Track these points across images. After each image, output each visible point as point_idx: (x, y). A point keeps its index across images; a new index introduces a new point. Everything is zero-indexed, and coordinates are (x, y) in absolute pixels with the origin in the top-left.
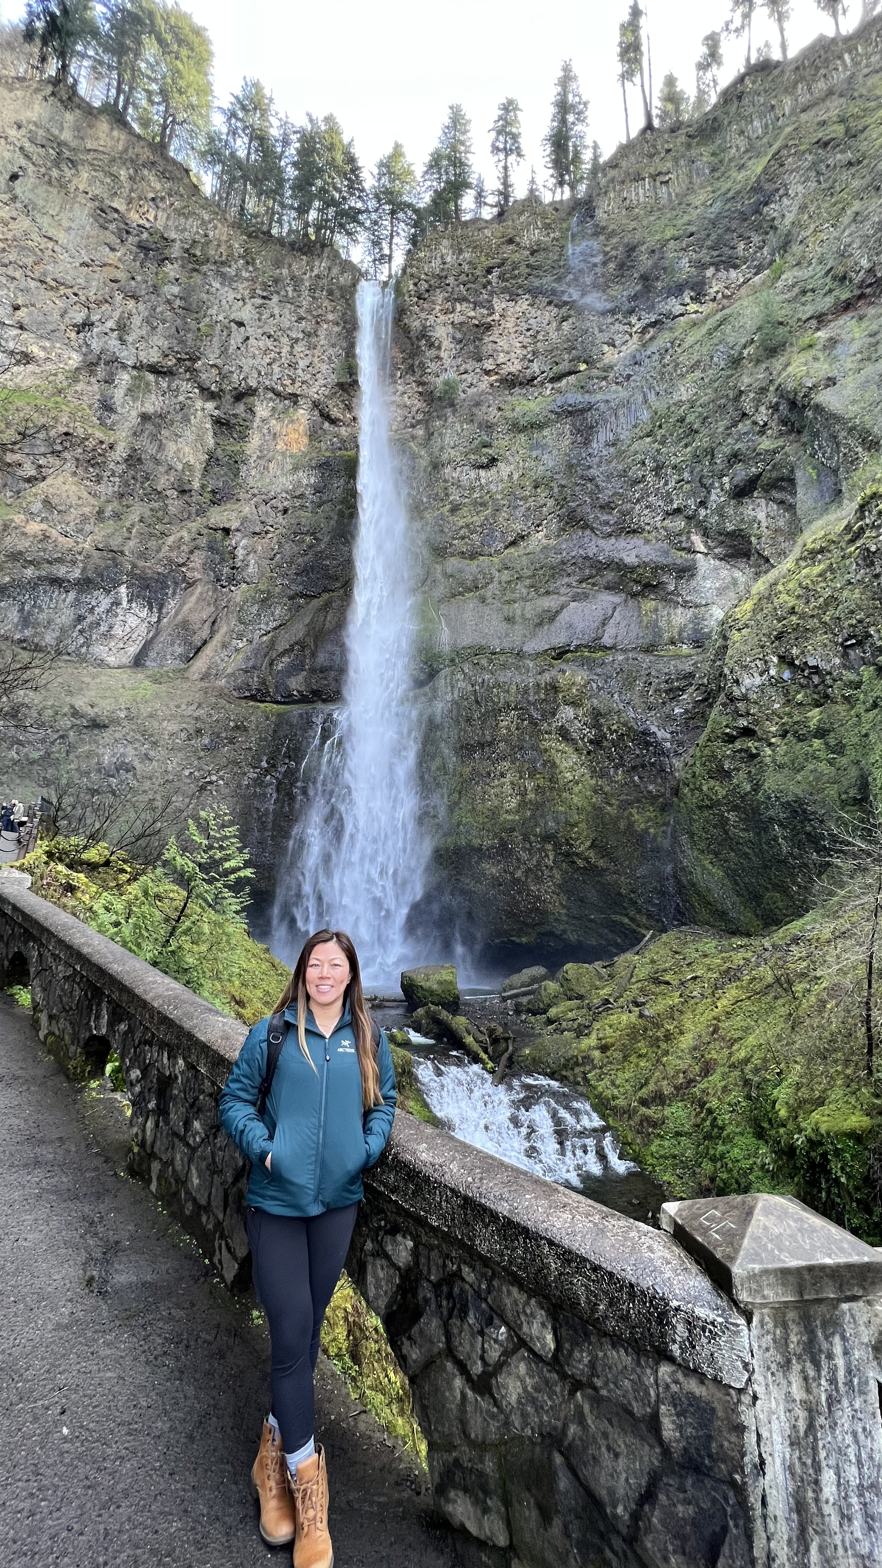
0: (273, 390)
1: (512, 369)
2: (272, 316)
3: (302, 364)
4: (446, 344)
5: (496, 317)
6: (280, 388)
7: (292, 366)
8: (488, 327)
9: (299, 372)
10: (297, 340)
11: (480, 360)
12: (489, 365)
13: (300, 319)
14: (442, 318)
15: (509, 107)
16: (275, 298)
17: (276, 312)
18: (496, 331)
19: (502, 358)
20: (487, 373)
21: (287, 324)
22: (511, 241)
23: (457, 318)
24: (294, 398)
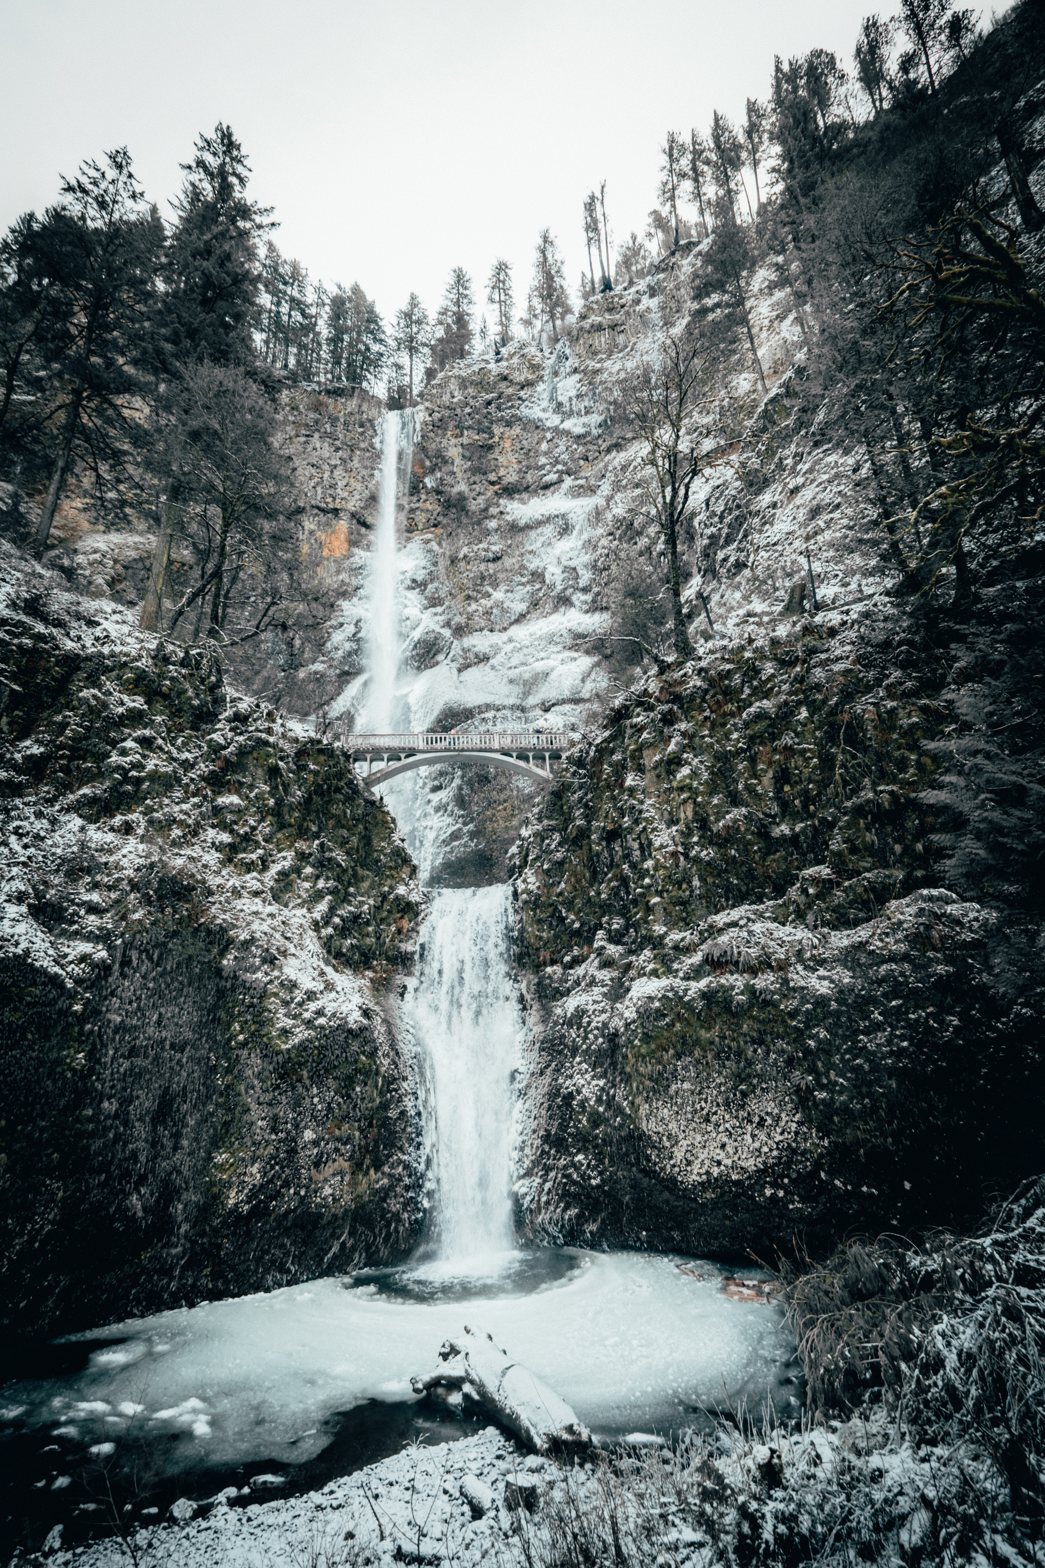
0: (318, 508)
1: (511, 480)
2: (315, 449)
3: (340, 484)
4: (458, 461)
5: (496, 439)
6: (323, 505)
7: (333, 486)
8: (490, 448)
9: (339, 491)
10: (335, 466)
11: (485, 473)
12: (492, 477)
13: (337, 449)
14: (453, 441)
15: (502, 268)
16: (317, 435)
17: (318, 445)
18: (497, 451)
19: (502, 472)
20: (493, 483)
21: (327, 455)
22: (505, 378)
23: (465, 441)
24: (336, 512)
